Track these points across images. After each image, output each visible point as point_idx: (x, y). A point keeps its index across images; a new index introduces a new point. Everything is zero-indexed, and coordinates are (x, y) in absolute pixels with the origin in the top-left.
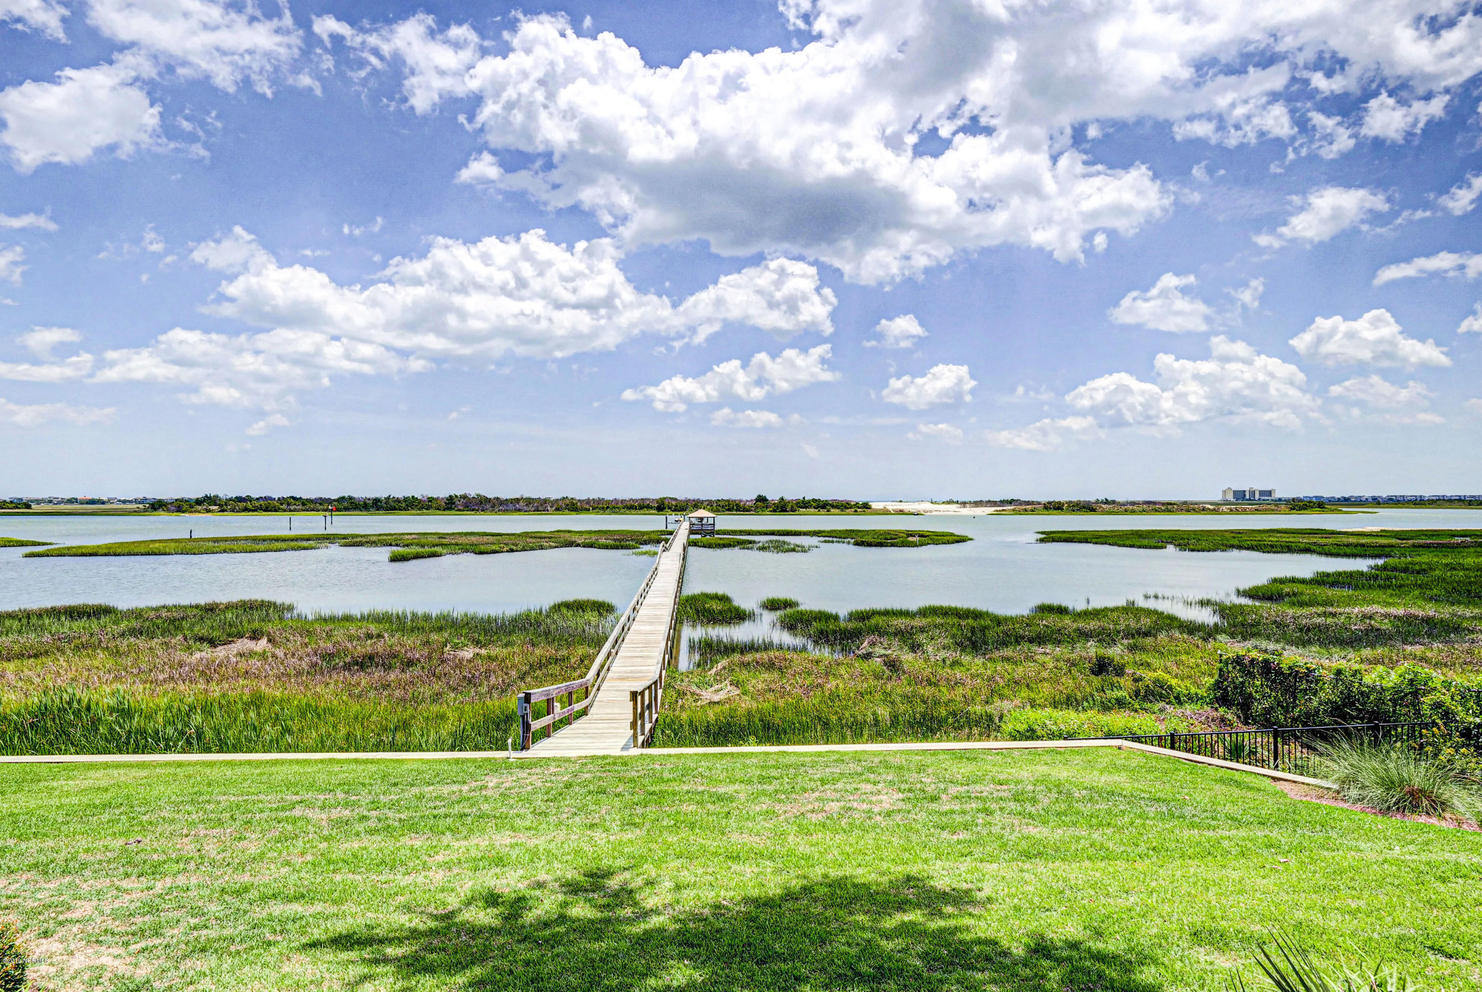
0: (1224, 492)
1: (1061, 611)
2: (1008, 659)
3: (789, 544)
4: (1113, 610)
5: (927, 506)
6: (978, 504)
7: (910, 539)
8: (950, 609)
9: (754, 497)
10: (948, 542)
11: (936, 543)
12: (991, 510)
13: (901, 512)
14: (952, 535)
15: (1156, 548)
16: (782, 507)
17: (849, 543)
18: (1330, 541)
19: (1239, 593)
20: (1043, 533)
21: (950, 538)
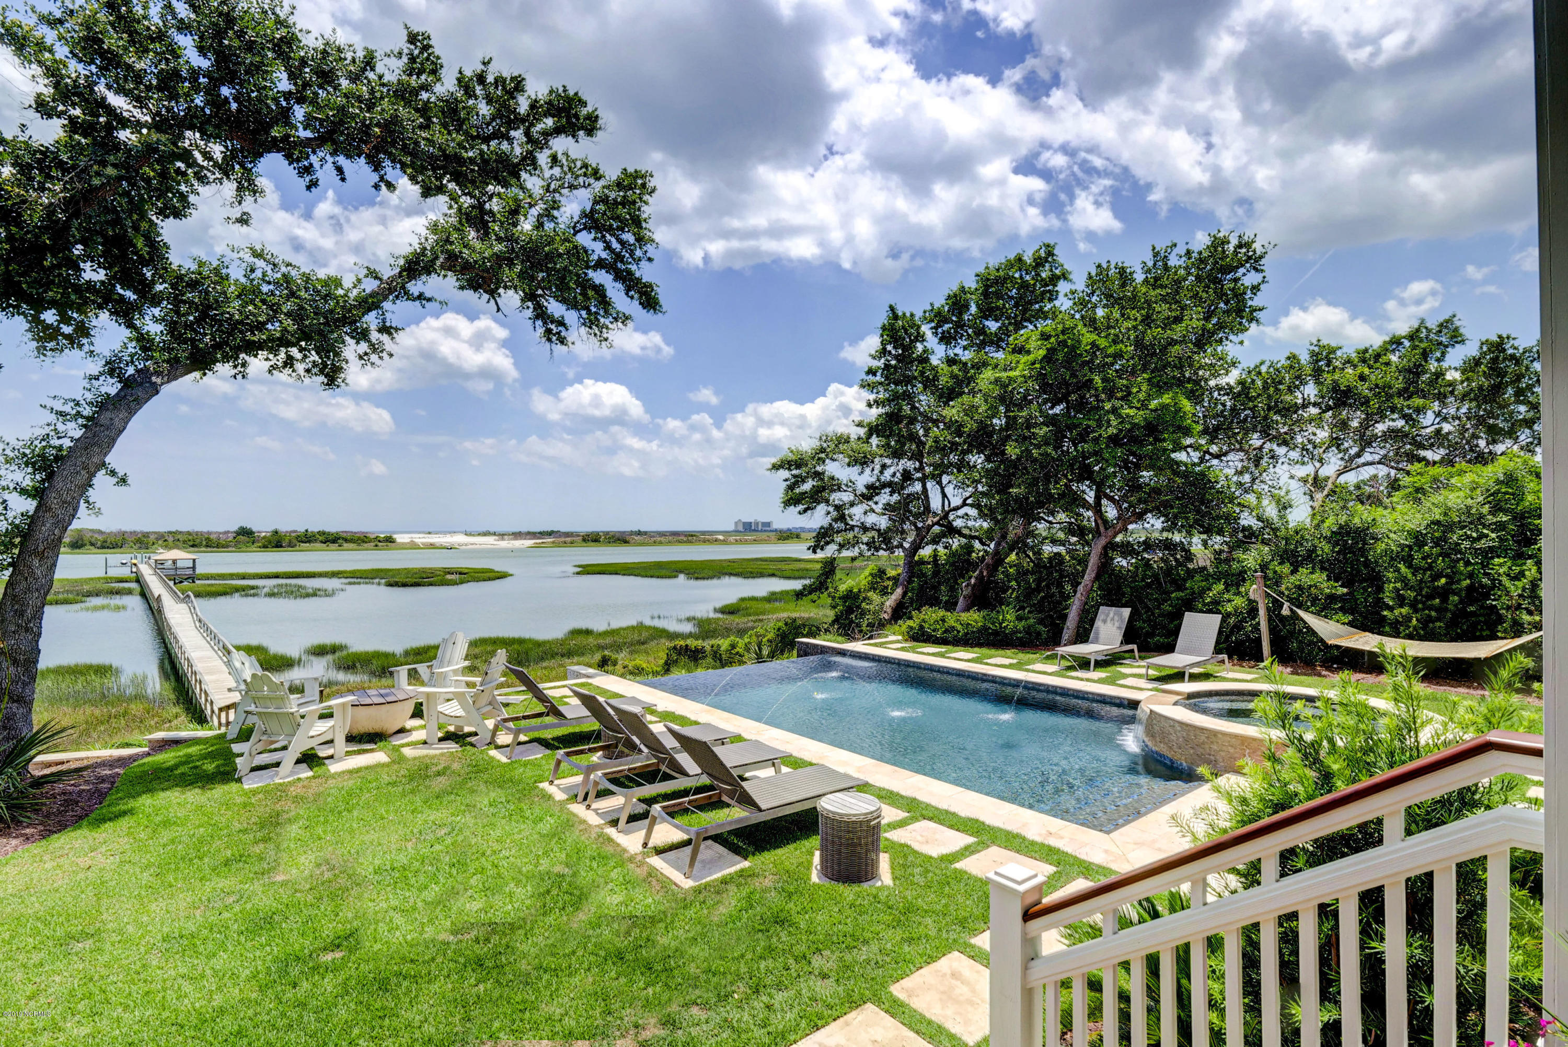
0: (736, 523)
1: (588, 632)
2: (545, 668)
3: (305, 588)
4: (624, 629)
5: (459, 539)
6: (517, 535)
7: (449, 577)
8: (498, 639)
9: (235, 528)
10: (490, 579)
11: (478, 580)
12: (529, 542)
13: (432, 546)
14: (492, 571)
15: (669, 577)
16: (276, 542)
17: (379, 584)
18: (791, 567)
19: (716, 610)
20: (579, 566)
21: (491, 575)
